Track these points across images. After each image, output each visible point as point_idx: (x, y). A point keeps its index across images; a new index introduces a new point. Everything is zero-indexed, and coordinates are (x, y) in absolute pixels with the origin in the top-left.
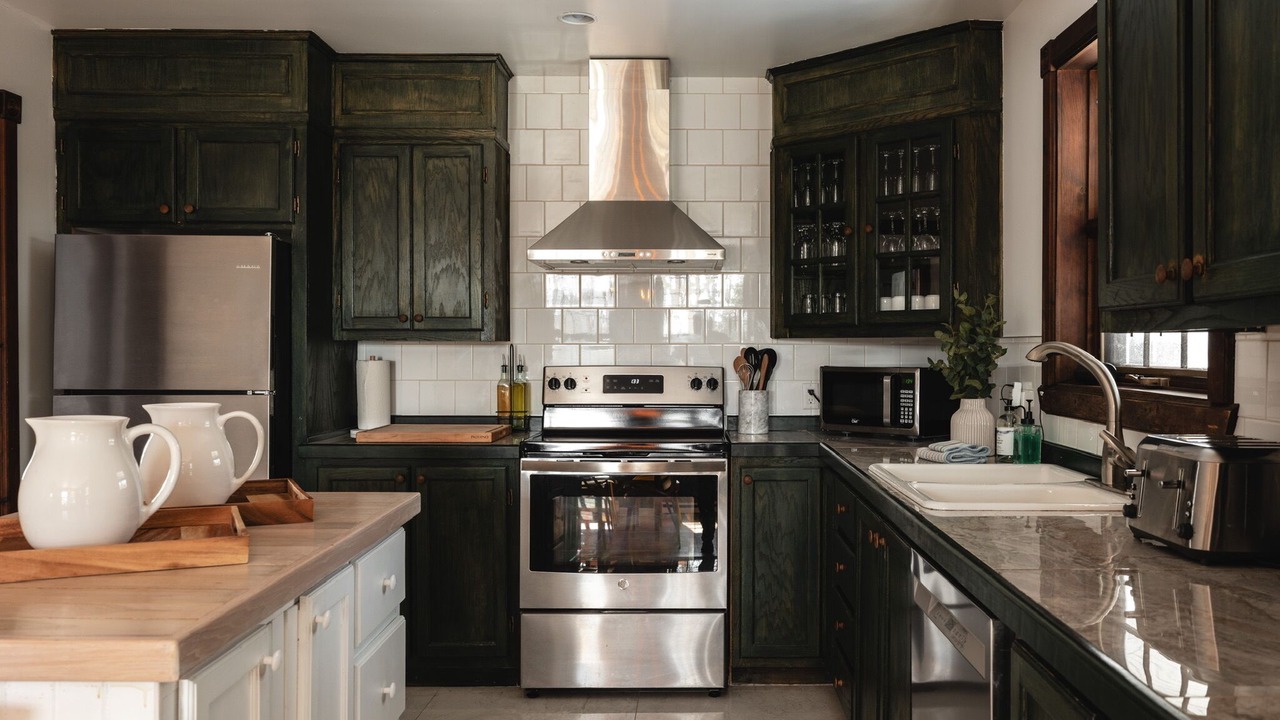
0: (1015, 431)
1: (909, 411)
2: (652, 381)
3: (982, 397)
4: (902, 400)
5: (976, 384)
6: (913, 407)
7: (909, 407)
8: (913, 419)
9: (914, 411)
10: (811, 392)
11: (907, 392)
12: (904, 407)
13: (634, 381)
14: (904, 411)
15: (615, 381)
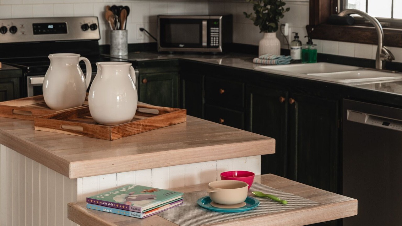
0: (301, 48)
1: (216, 39)
2: (60, 26)
3: (274, 31)
4: (212, 34)
5: (273, 25)
6: (219, 37)
7: (216, 37)
8: (219, 43)
9: (219, 39)
10: (142, 30)
11: (215, 29)
12: (213, 37)
13: (51, 27)
14: (213, 39)
15: (39, 27)
